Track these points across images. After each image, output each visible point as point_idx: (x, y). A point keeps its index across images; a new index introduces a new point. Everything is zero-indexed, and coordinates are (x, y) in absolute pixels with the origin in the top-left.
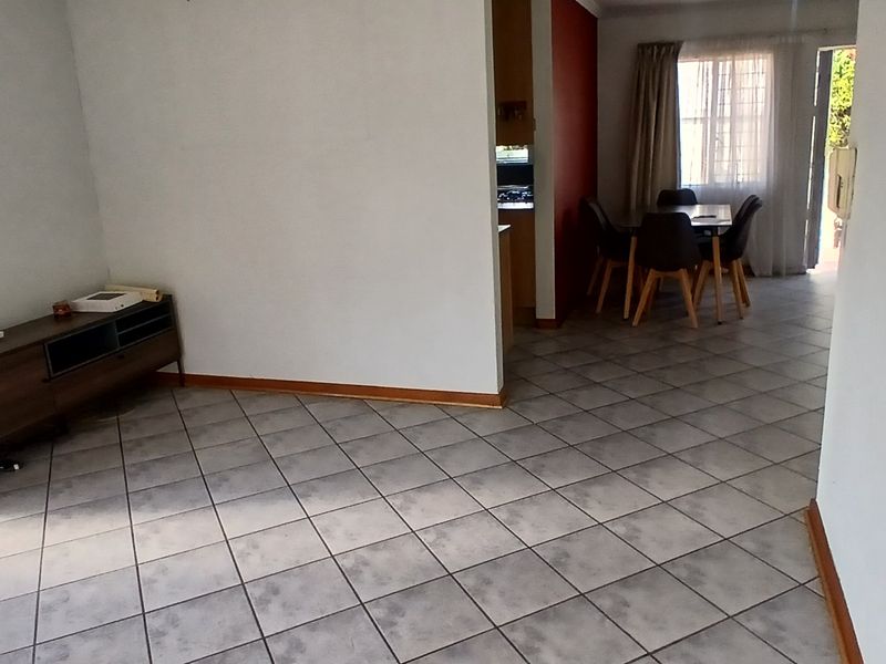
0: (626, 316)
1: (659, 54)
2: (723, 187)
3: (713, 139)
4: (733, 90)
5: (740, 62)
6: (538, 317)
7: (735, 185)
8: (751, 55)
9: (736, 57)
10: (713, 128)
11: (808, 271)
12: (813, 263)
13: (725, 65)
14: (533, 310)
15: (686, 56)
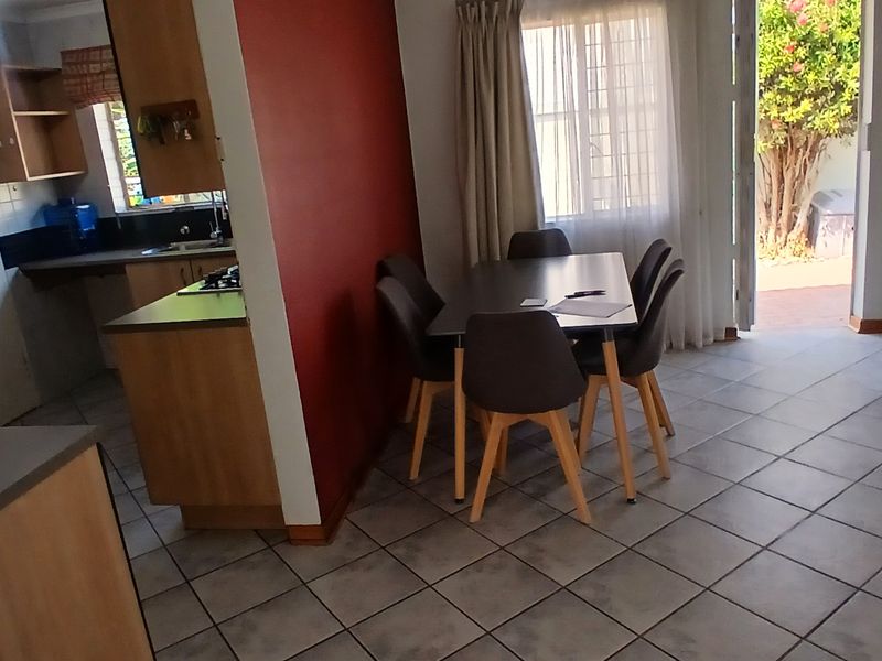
0: (460, 494)
1: (489, 16)
2: (607, 216)
3: (586, 144)
4: (609, 66)
5: (617, 23)
6: (287, 524)
7: (624, 214)
8: (631, 10)
9: (609, 15)
10: (585, 125)
11: (740, 334)
12: (747, 320)
13: (595, 30)
14: (276, 511)
15: (534, 17)
